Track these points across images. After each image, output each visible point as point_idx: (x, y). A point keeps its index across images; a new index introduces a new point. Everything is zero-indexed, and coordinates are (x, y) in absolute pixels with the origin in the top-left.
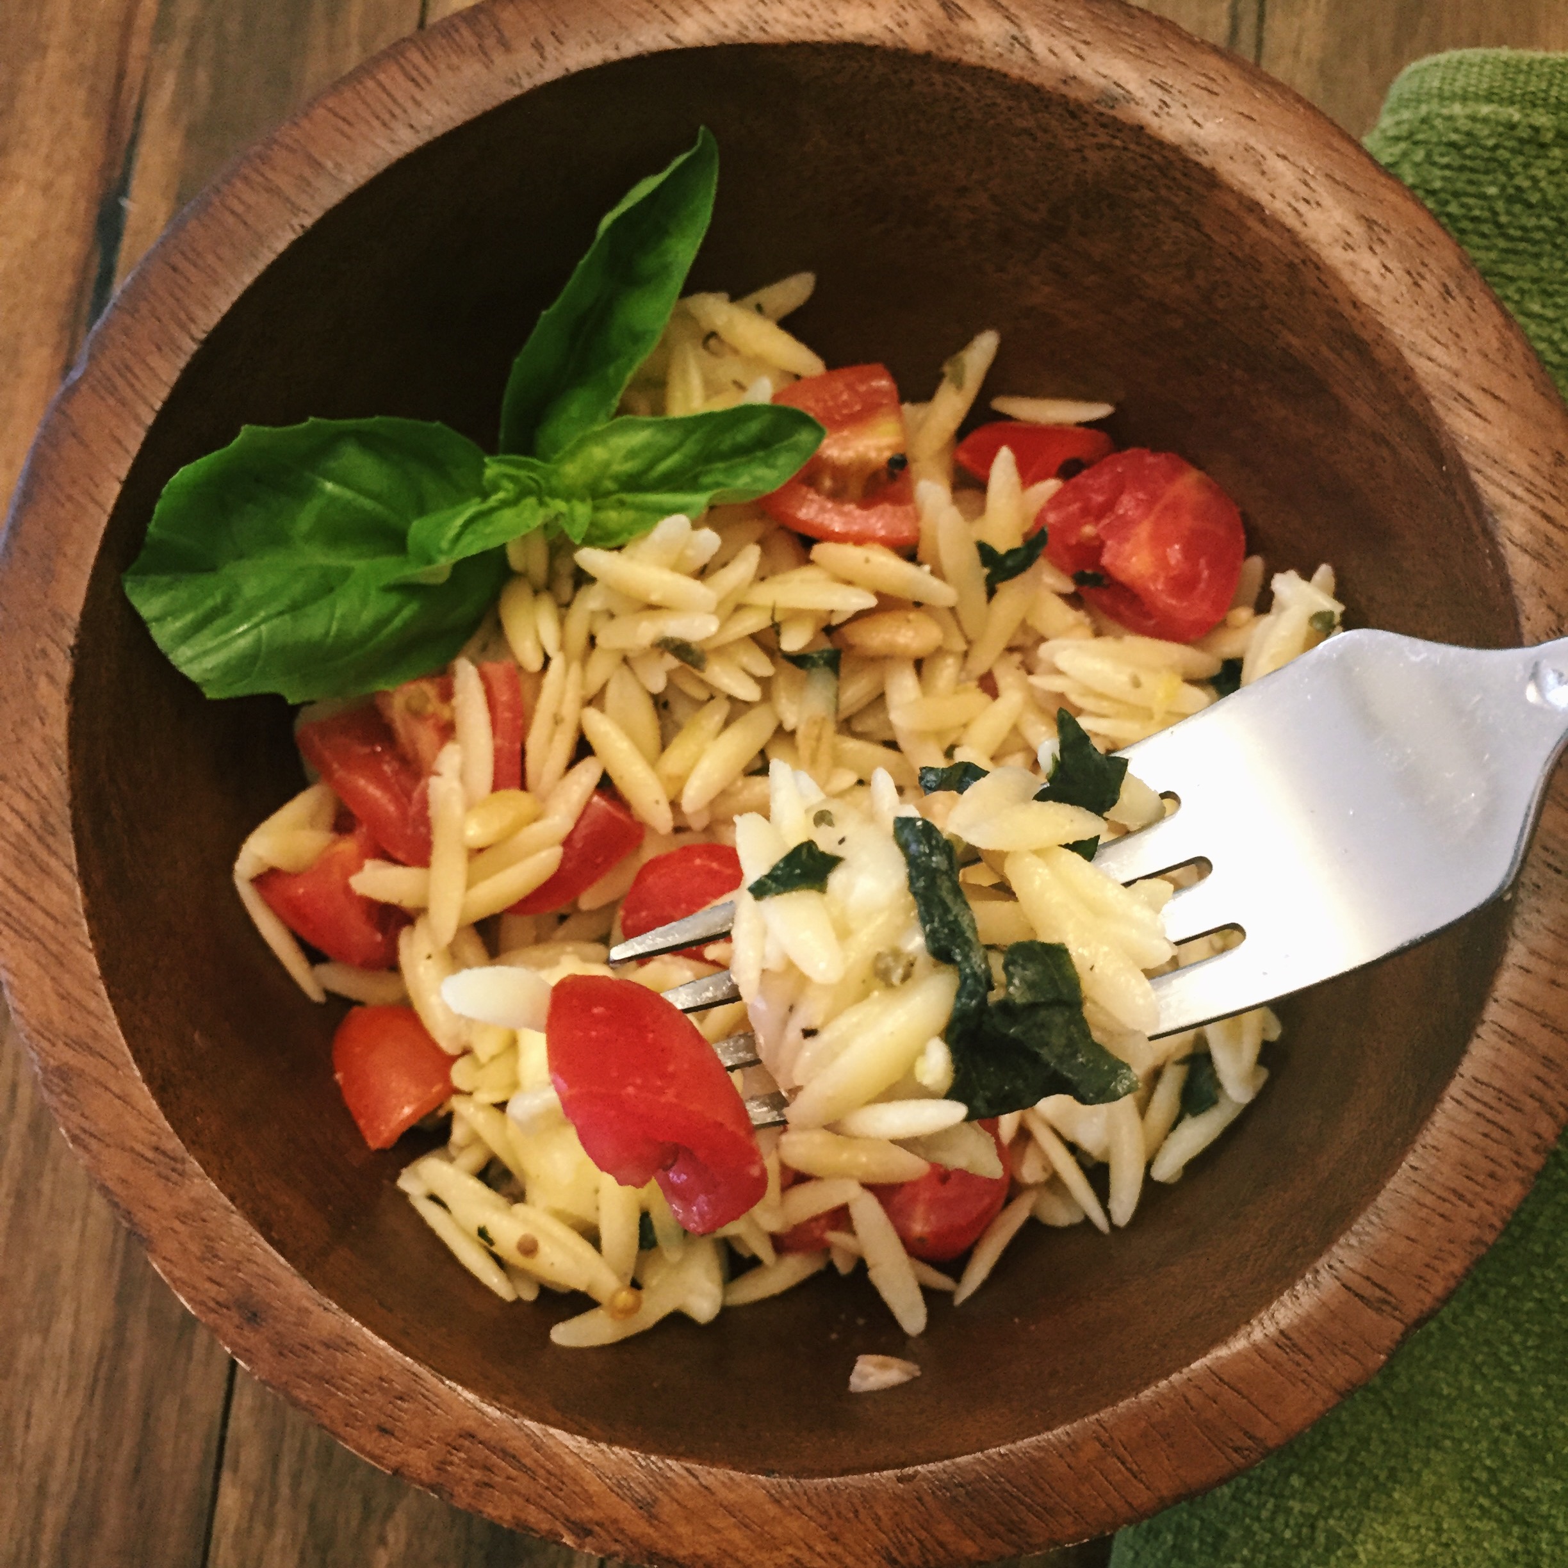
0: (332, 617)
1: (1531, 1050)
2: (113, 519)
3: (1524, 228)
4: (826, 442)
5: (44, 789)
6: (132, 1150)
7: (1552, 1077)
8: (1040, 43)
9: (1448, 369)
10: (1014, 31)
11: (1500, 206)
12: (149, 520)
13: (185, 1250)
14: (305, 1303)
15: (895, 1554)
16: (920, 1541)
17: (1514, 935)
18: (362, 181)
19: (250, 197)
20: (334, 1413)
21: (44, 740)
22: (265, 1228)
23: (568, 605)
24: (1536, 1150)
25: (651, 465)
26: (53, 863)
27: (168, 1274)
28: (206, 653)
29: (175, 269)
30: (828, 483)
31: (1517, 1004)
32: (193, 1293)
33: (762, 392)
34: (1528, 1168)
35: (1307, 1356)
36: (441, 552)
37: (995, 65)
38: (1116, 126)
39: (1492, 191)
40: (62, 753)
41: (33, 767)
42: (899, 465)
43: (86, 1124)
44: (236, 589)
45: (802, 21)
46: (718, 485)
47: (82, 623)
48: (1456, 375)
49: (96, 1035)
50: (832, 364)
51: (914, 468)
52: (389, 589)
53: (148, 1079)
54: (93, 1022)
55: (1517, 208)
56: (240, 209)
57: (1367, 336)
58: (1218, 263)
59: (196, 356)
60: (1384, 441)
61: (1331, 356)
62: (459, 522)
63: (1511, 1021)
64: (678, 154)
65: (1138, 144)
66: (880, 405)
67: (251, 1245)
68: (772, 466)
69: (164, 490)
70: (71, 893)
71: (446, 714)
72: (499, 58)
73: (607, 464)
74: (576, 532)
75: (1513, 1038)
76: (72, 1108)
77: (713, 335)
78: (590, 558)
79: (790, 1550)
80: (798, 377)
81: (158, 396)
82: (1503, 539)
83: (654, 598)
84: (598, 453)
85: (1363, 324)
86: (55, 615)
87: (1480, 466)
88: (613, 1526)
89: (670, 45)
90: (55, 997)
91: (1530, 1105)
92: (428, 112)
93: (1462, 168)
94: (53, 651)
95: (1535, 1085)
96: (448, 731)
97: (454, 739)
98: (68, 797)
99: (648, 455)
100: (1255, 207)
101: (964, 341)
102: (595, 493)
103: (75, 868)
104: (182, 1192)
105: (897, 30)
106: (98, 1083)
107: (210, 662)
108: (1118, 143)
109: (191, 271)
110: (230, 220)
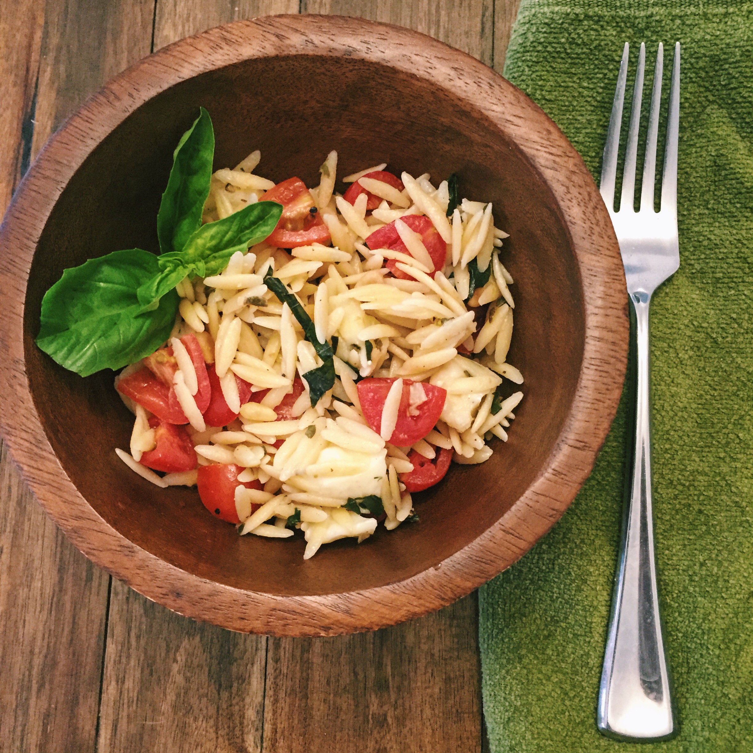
0: (119, 334)
1: (607, 341)
2: (25, 318)
3: (577, 54)
4: (283, 211)
5: (32, 427)
6: (111, 549)
7: (616, 348)
8: (316, 39)
9: (500, 112)
10: (306, 38)
11: (567, 46)
12: (40, 315)
13: (144, 579)
14: (196, 583)
15: (443, 596)
16: (450, 588)
17: (588, 303)
18: (80, 164)
19: (38, 183)
20: (221, 619)
21: (26, 409)
22: (171, 562)
23: (206, 304)
24: (620, 376)
25: (221, 240)
26: (44, 454)
27: (140, 590)
28: (77, 360)
29: (18, 218)
30: (290, 226)
31: (597, 327)
32: (152, 594)
33: (254, 199)
34: (618, 383)
35: (565, 475)
36: (153, 297)
37: (303, 53)
38: (354, 61)
39: (563, 40)
40: (35, 412)
41: (24, 420)
42: (314, 211)
43: (90, 546)
44: (79, 335)
45: (226, 57)
46: (249, 239)
47: (26, 361)
48: (503, 113)
49: (83, 512)
50: (276, 183)
51: (321, 211)
52: (137, 317)
53: (108, 521)
54: (80, 507)
55: (574, 46)
56: (35, 188)
57: (468, 109)
58: (407, 100)
59: (37, 248)
60: (487, 146)
61: (458, 121)
62: (156, 284)
63: (596, 333)
64: (195, 120)
65: (364, 66)
66: (300, 192)
67: (168, 569)
68: (267, 225)
69: (42, 302)
70: (55, 463)
71: (172, 360)
72: (117, 104)
73: (204, 245)
74: (201, 274)
75: (600, 339)
76: (82, 542)
77: (228, 184)
78: (210, 281)
79: (405, 608)
80: (265, 191)
81: (28, 268)
82: (538, 166)
83: (239, 286)
84: (200, 241)
85: (465, 106)
86: (14, 361)
87: (522, 143)
88: (338, 623)
89: (180, 80)
90: (62, 503)
91: (612, 360)
92: (97, 131)
93: (551, 33)
94: (18, 375)
95: (612, 353)
96: (175, 367)
97: (179, 369)
98: (42, 428)
99: (219, 236)
100: (413, 76)
101: (325, 158)
102: (204, 257)
103: (54, 452)
104: (135, 558)
105: (262, 50)
106: (89, 529)
107: (79, 363)
108: (356, 67)
109: (24, 217)
110: (33, 194)
